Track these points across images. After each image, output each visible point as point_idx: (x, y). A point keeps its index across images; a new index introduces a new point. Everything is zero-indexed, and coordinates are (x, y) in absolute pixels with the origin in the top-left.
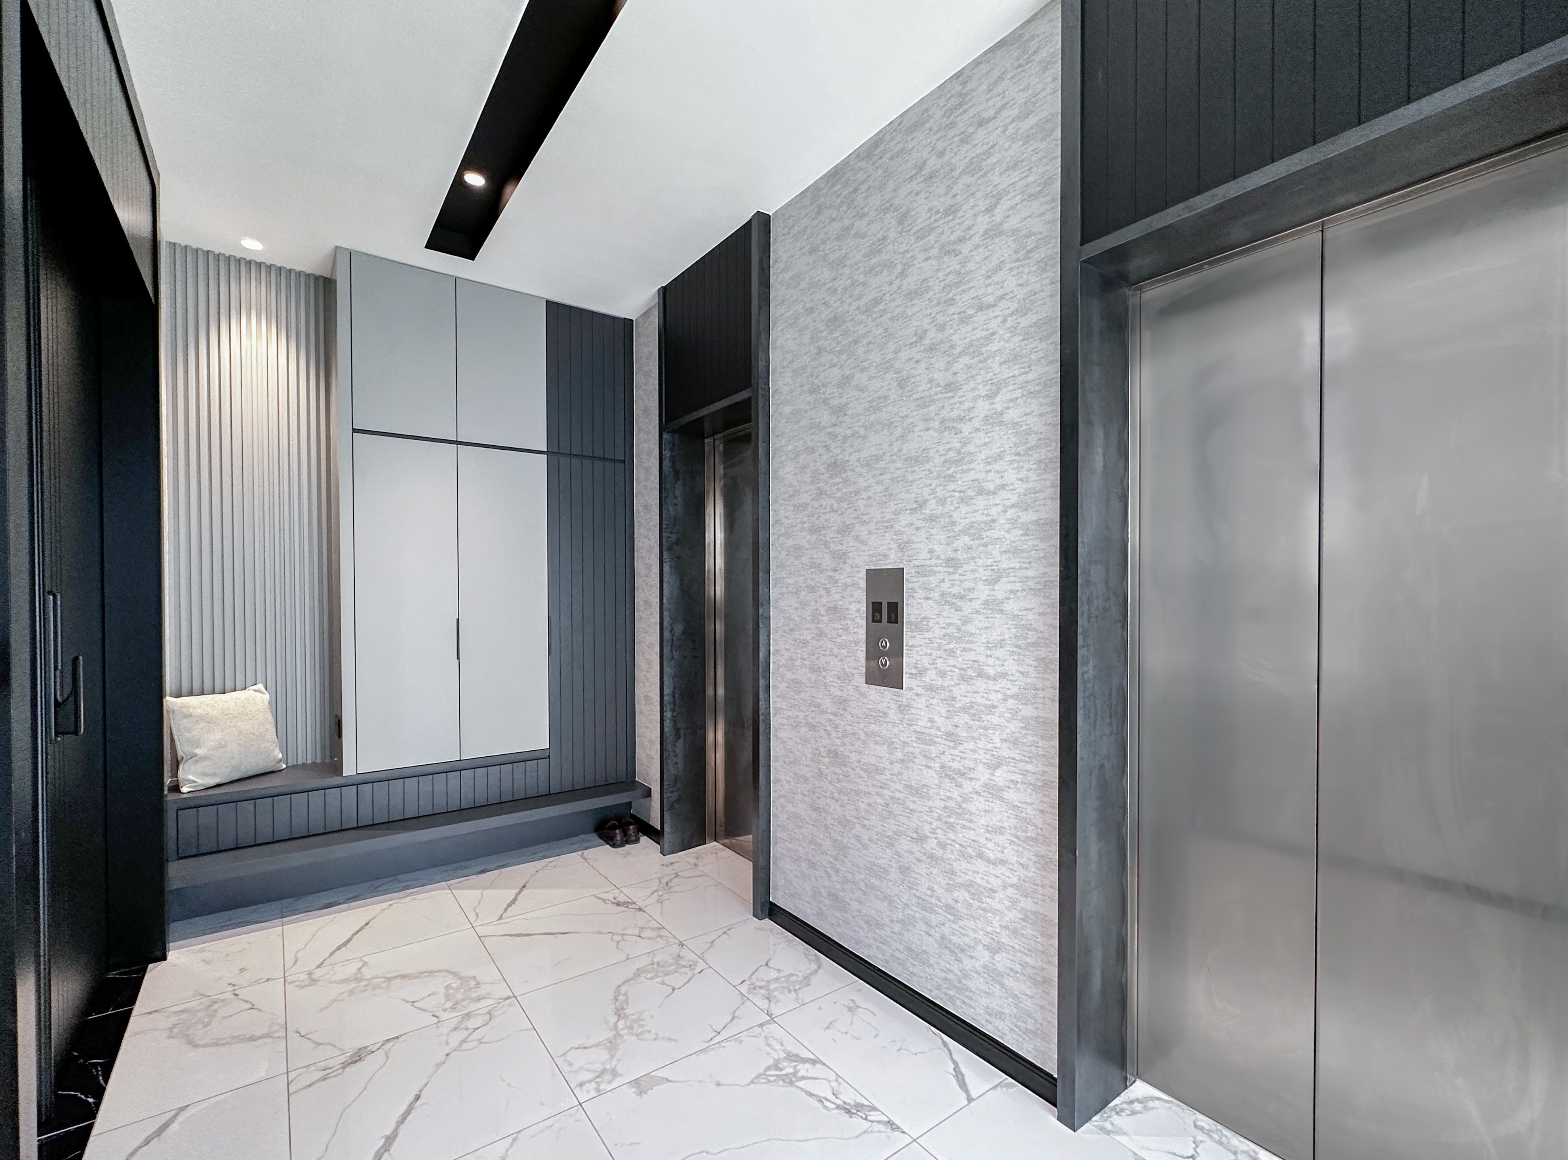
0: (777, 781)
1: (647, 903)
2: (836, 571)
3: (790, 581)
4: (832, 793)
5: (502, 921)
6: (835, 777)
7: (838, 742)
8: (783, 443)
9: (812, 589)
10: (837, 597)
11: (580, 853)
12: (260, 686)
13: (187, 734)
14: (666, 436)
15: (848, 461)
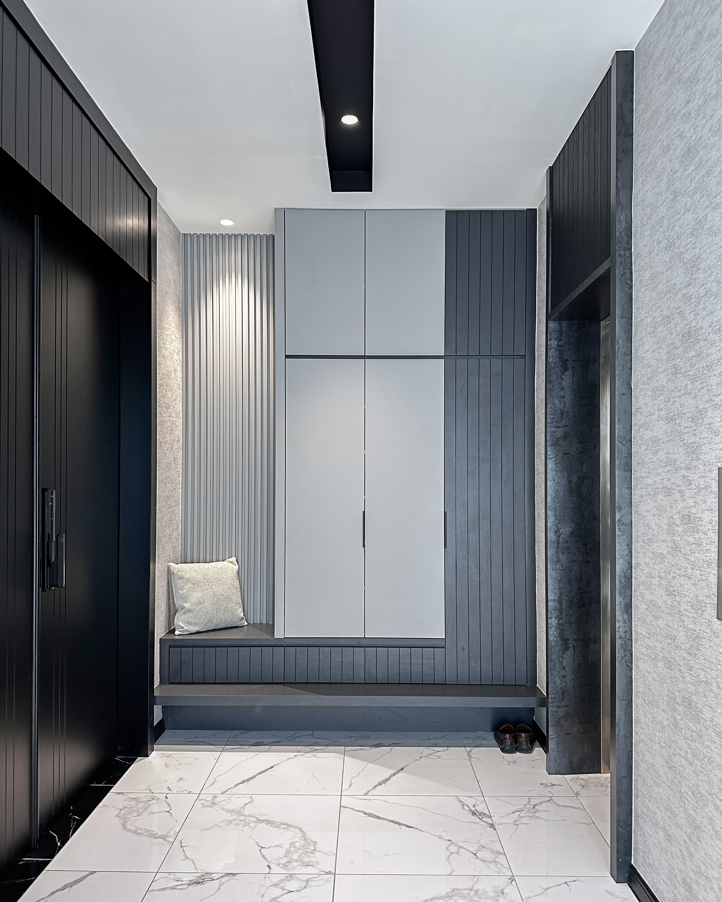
0: (638, 721)
1: (502, 821)
2: (689, 469)
3: (649, 481)
4: (686, 753)
5: (365, 797)
6: (689, 733)
7: (692, 689)
8: (642, 317)
9: (668, 492)
10: (691, 502)
11: (468, 749)
12: (233, 559)
13: (180, 592)
14: (551, 325)
15: (701, 328)
